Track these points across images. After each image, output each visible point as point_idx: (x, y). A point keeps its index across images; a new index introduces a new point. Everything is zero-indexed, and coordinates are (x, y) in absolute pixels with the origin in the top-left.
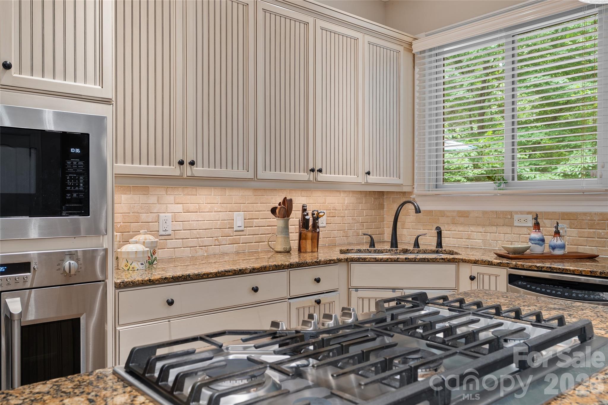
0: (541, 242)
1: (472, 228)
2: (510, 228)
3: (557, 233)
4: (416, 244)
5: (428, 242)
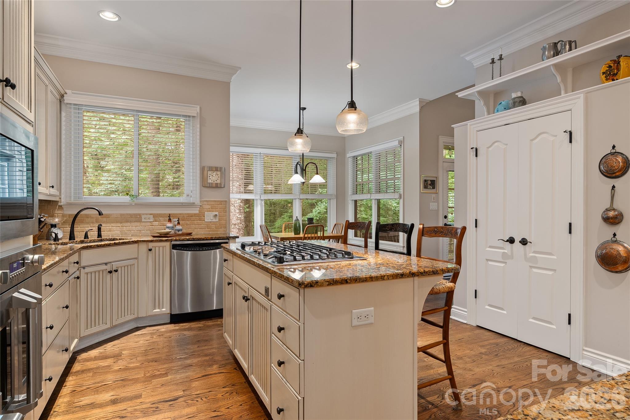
0: (172, 228)
1: (112, 225)
2: (139, 223)
3: (179, 223)
4: (86, 236)
5: (93, 235)
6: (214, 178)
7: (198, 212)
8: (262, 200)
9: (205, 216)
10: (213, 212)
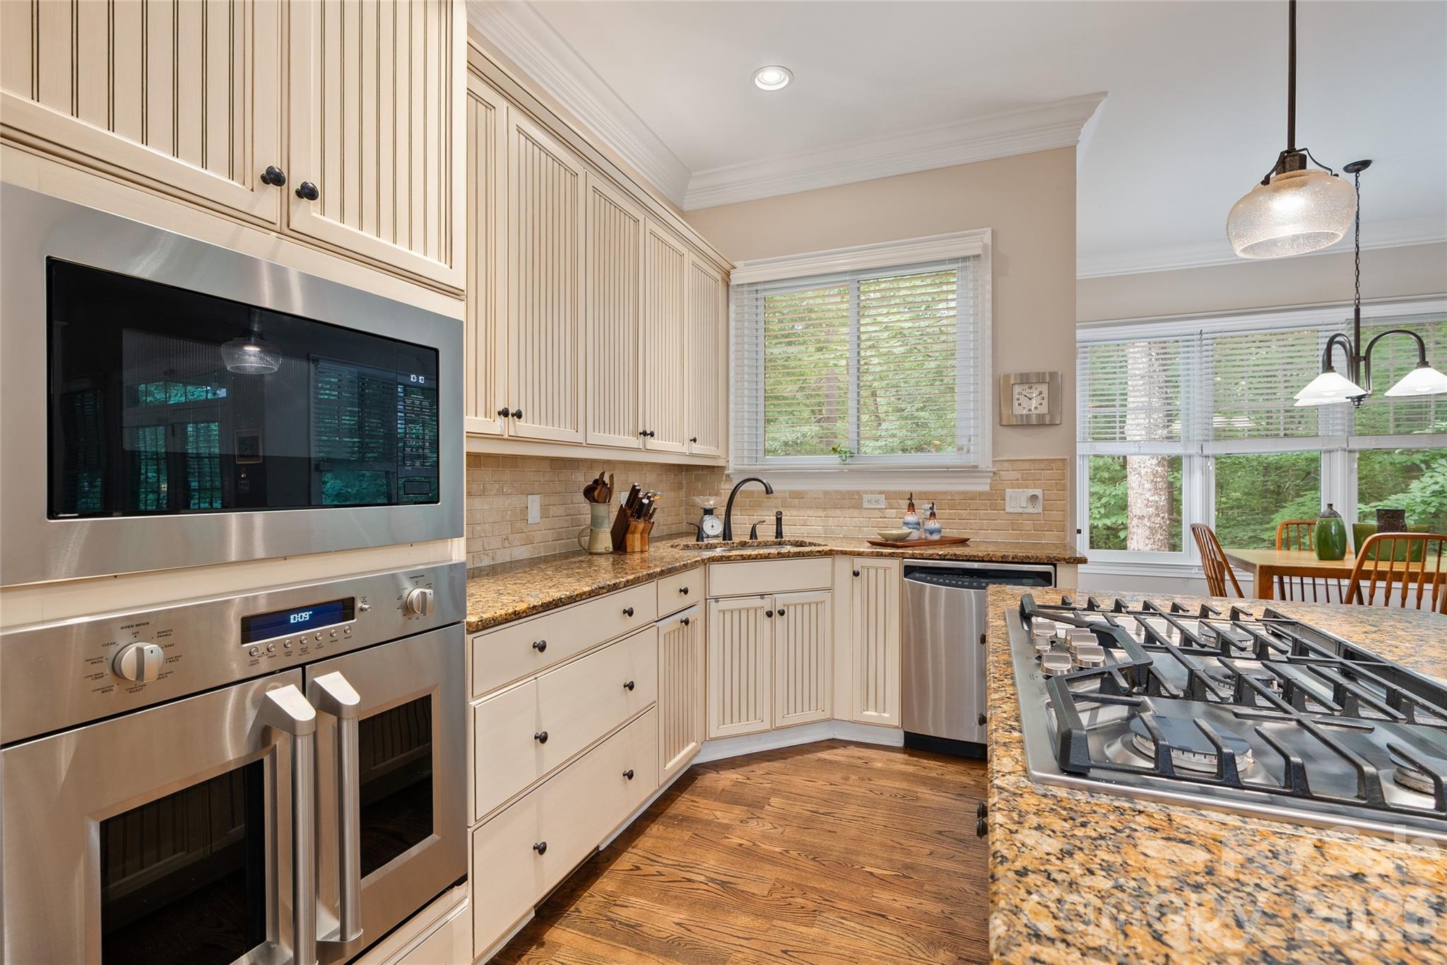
0: (917, 526)
1: (810, 512)
2: (858, 510)
3: (933, 515)
4: (753, 535)
5: (767, 532)
6: (1032, 402)
7: (987, 488)
8: (1207, 457)
9: (1007, 498)
10: (1027, 487)
